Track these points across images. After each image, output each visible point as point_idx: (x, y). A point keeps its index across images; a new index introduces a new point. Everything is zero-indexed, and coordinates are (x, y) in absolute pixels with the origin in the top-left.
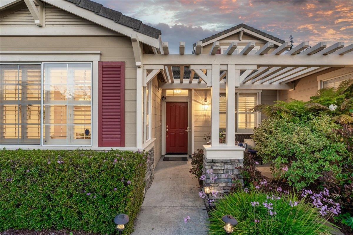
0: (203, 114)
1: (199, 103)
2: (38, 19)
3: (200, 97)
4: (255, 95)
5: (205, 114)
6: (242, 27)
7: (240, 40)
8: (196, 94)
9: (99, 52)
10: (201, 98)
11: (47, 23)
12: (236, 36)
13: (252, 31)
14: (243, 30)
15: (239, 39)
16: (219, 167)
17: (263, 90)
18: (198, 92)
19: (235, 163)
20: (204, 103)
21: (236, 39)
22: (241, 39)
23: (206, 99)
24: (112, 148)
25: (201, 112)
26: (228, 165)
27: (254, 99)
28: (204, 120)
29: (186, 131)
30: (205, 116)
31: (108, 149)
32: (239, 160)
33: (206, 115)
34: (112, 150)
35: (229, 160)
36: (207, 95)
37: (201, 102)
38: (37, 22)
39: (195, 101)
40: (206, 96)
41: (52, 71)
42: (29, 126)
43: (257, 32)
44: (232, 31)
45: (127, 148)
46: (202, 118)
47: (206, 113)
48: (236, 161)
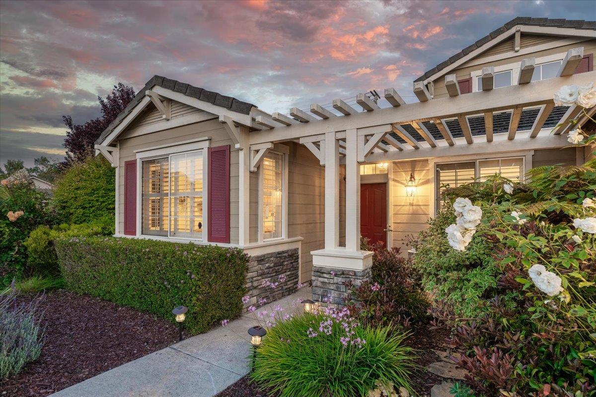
0: (408, 201)
1: (402, 183)
2: (164, 114)
3: (403, 173)
4: (518, 161)
5: (411, 202)
6: (518, 24)
7: (517, 52)
8: (396, 169)
9: (207, 138)
10: (404, 175)
11: (173, 116)
12: (507, 46)
13: (544, 25)
14: (519, 31)
15: (513, 49)
16: (326, 279)
17: (536, 151)
18: (399, 165)
19: (350, 277)
20: (410, 183)
21: (507, 51)
22: (516, 49)
23: (412, 177)
24: (217, 243)
25: (404, 198)
26: (339, 278)
27: (518, 170)
28: (411, 211)
29: (385, 230)
30: (412, 205)
31: (213, 244)
32: (355, 273)
33: (413, 203)
34: (210, 246)
35: (339, 271)
36: (416, 169)
37: (405, 182)
38: (164, 117)
39: (394, 180)
40: (413, 171)
41: (180, 162)
42: (164, 218)
43: (556, 25)
44: (493, 39)
45: (232, 245)
46: (407, 209)
47: (413, 200)
48: (351, 274)
